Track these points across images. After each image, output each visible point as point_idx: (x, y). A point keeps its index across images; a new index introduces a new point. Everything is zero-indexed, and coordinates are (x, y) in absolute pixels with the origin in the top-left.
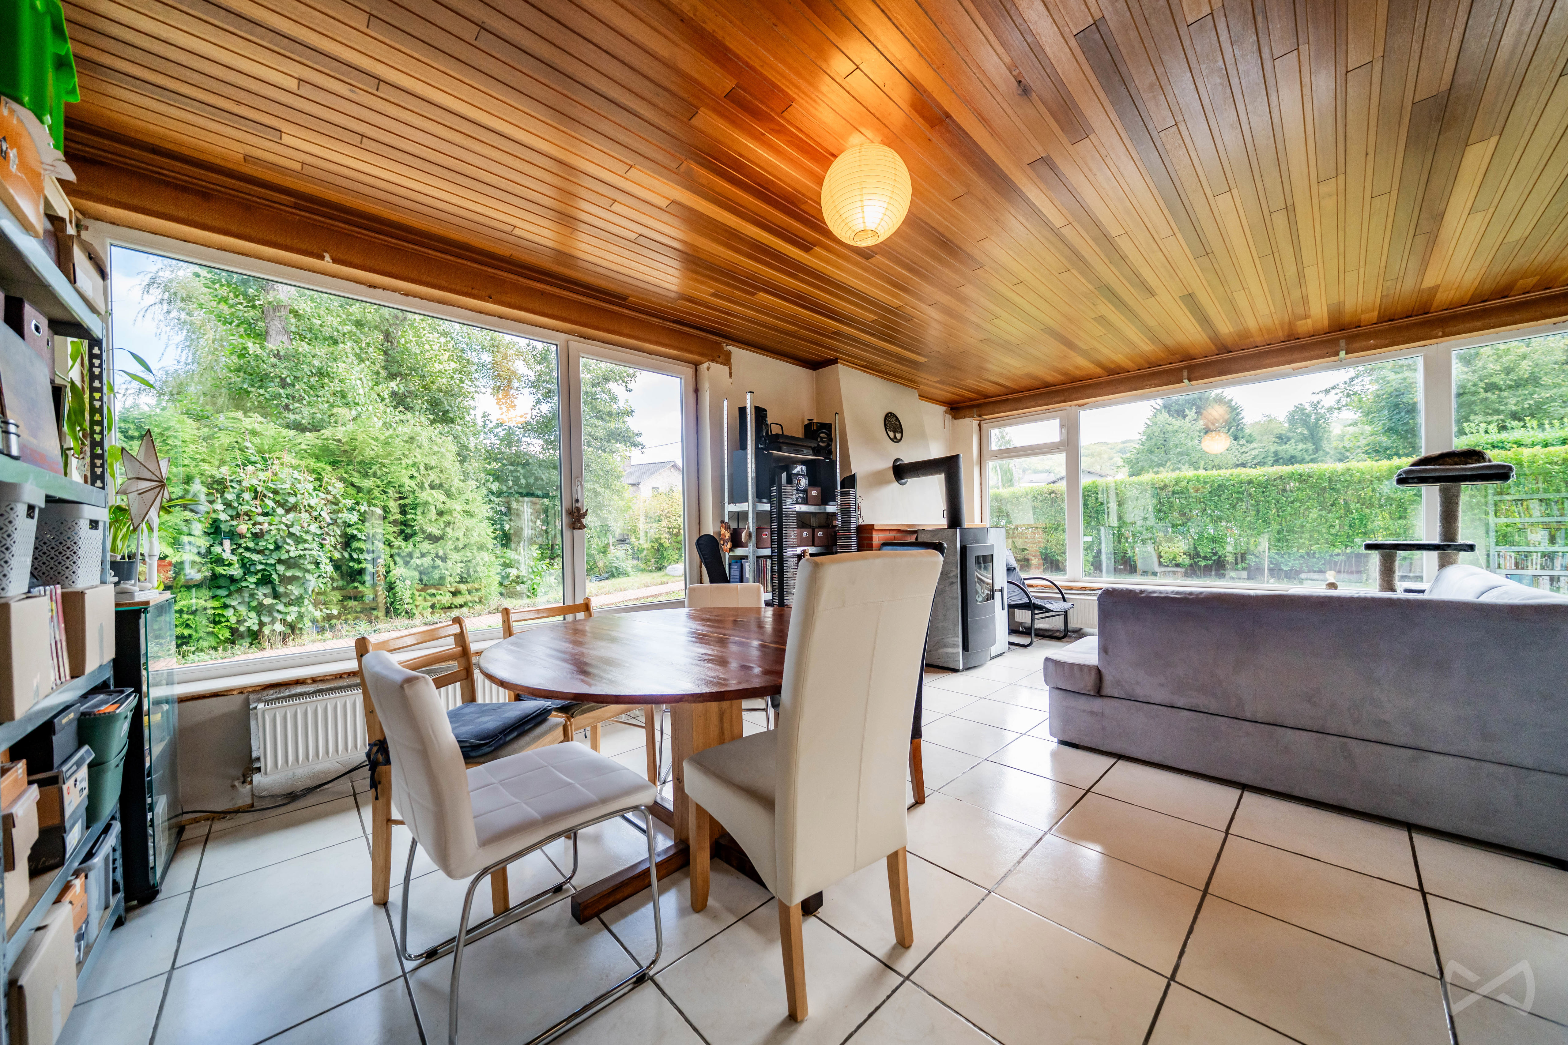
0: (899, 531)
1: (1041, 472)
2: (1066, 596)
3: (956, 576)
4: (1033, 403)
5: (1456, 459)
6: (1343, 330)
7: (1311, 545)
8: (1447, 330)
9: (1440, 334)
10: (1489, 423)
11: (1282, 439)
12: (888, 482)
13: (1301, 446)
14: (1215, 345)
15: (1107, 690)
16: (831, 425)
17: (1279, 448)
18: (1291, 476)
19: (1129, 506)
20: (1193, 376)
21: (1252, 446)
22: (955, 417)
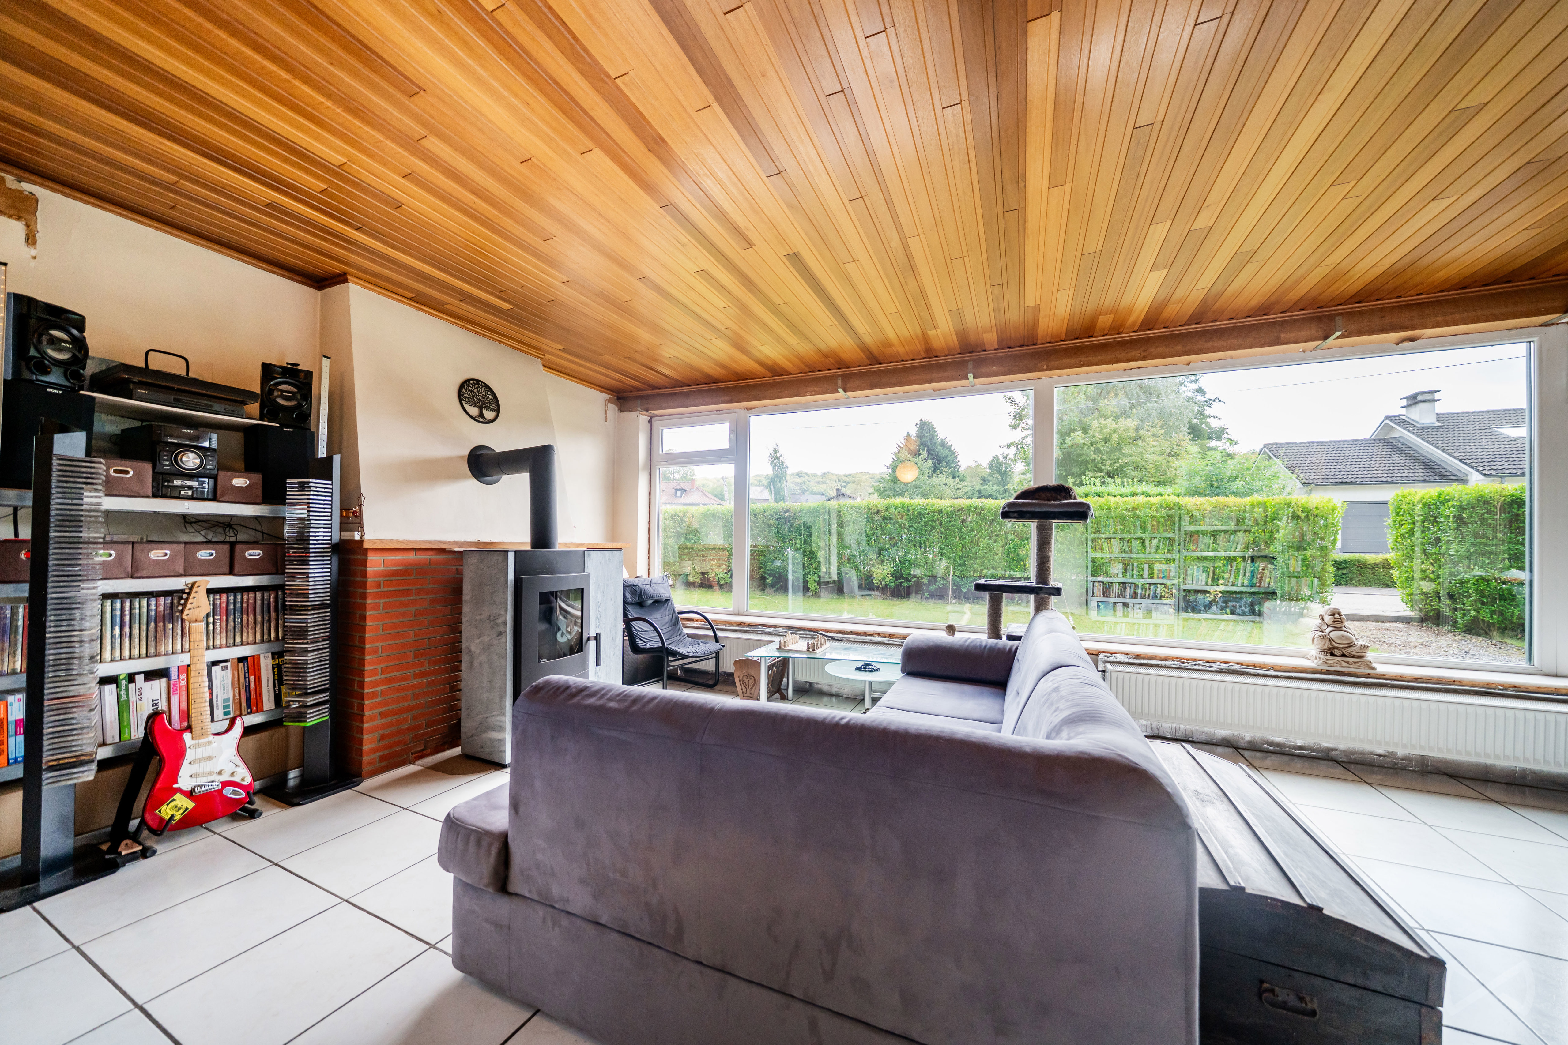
0: (443, 551)
1: (817, 494)
2: (719, 634)
3: (505, 623)
4: (701, 401)
5: (1048, 494)
6: (972, 352)
7: (982, 570)
8: (1051, 364)
9: (1045, 367)
10: (1096, 478)
11: (984, 481)
12: (453, 477)
13: (995, 487)
14: (863, 351)
15: (516, 884)
16: (309, 374)
17: (982, 488)
18: (969, 508)
19: (848, 530)
20: (848, 386)
21: (963, 484)
22: (622, 409)
